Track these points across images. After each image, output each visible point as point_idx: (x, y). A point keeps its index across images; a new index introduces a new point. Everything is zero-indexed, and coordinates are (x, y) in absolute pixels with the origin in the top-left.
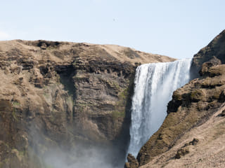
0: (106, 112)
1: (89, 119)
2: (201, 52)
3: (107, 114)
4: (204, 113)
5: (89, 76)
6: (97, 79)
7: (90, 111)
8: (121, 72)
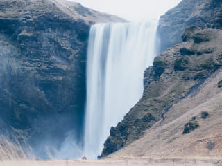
0: (55, 78)
1: (36, 86)
2: (169, 13)
3: (57, 80)
4: (192, 83)
5: (38, 35)
6: (47, 39)
7: (38, 76)
8: (74, 32)
